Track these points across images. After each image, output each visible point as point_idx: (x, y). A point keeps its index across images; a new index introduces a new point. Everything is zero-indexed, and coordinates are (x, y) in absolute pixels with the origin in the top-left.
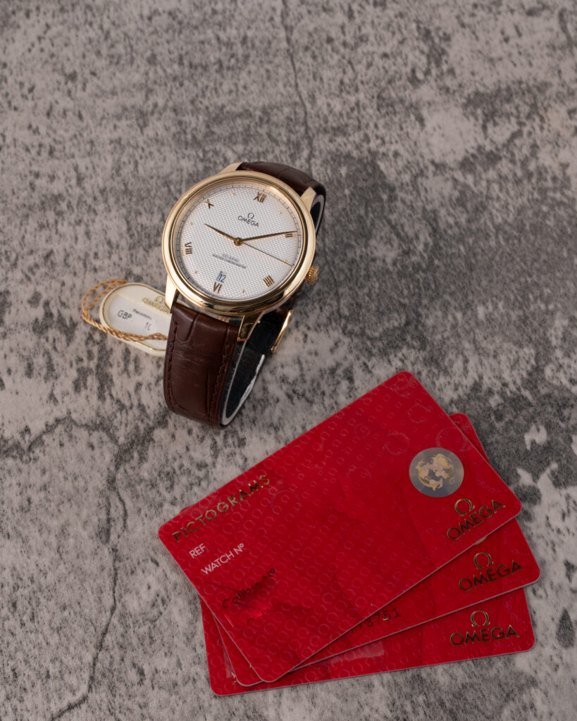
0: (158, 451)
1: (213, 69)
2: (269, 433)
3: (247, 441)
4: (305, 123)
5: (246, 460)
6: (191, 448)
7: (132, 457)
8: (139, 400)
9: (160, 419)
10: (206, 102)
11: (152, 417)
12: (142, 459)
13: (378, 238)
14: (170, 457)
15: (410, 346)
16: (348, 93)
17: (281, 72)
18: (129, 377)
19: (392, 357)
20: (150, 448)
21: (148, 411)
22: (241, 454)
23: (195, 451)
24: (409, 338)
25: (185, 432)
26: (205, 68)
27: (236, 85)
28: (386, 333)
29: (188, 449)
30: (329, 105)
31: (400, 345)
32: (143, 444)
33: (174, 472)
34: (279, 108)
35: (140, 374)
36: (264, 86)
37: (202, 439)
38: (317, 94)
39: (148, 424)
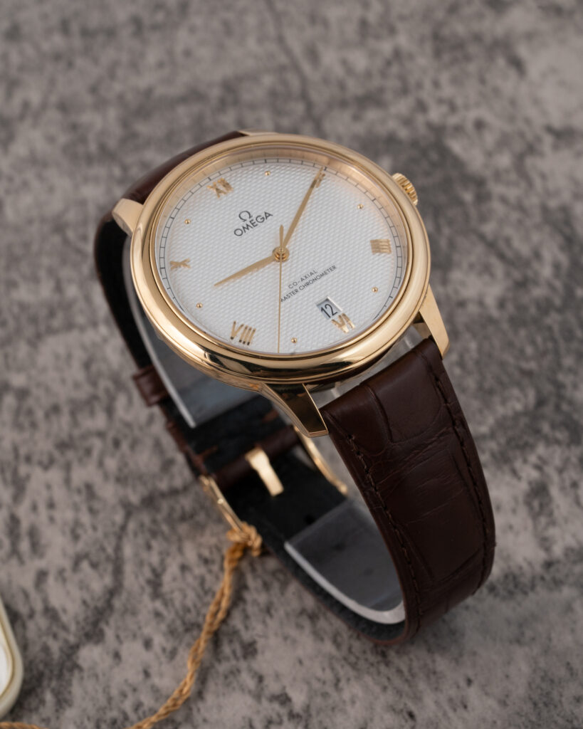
0: (90, 684)
1: (126, 33)
2: (300, 627)
3: (259, 646)
4: (304, 96)
5: (261, 679)
6: (153, 671)
7: (43, 702)
8: (45, 601)
9: (88, 628)
10: (117, 87)
11: (73, 627)
12: (62, 702)
13: (465, 265)
14: (114, 692)
15: (549, 442)
16: (378, 37)
17: (251, 20)
18: (21, 562)
19: (518, 464)
20: (75, 682)
21: (64, 618)
22: (250, 670)
23: (161, 675)
24: (546, 428)
25: (138, 646)
26: (111, 33)
27: (170, 53)
28: (501, 424)
29: (147, 674)
30: (344, 63)
31: (531, 440)
32: (60, 676)
33: (126, 718)
34: (254, 77)
35: (42, 556)
36: (221, 46)
37: (173, 654)
38: (321, 48)
39: (66, 641)
